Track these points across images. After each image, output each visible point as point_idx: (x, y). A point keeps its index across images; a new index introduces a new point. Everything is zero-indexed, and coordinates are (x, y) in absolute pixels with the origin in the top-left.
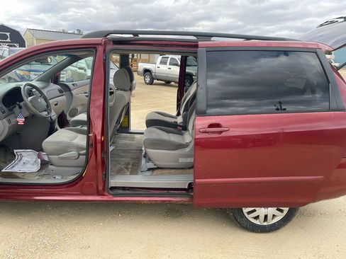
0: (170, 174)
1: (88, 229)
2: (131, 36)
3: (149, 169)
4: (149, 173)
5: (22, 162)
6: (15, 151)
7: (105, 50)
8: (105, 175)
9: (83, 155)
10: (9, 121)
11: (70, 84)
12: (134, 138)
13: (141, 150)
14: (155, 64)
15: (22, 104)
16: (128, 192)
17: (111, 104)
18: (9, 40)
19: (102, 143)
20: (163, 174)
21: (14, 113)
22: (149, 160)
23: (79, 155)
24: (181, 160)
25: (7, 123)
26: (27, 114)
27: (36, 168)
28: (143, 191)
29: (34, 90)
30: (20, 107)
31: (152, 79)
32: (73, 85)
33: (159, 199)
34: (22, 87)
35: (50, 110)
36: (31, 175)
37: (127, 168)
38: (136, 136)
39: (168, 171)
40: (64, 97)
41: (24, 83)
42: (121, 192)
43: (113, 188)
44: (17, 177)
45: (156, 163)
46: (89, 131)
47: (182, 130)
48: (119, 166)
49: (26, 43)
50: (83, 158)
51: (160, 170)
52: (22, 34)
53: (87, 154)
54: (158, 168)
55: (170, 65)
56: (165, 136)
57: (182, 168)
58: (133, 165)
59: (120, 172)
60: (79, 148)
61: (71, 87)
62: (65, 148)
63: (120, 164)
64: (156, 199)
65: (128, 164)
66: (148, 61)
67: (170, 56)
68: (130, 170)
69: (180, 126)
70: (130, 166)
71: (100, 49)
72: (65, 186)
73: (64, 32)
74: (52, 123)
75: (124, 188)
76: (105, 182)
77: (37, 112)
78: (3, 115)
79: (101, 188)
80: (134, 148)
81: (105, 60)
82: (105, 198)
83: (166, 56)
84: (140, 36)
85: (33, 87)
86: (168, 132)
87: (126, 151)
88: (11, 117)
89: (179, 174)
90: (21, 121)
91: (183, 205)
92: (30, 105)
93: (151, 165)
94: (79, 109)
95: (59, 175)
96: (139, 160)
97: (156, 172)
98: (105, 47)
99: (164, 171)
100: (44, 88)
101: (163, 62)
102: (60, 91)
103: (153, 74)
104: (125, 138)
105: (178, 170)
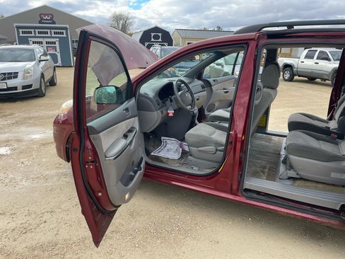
0: (316, 188)
1: (218, 224)
2: (286, 28)
3: (290, 178)
4: (289, 182)
5: (166, 148)
6: (162, 138)
7: (257, 46)
8: (241, 175)
9: (220, 151)
10: (162, 112)
11: (211, 80)
12: (270, 140)
13: (280, 154)
14: (299, 58)
15: (173, 98)
16: (263, 198)
17: (256, 102)
18: (160, 40)
19: (242, 142)
20: (307, 187)
21: (165, 105)
22: (291, 167)
23: (217, 150)
24: (333, 175)
25: (160, 114)
26: (176, 107)
27: (176, 156)
28: (280, 201)
29: (183, 85)
30: (171, 101)
31: (292, 75)
32: (214, 81)
33: (300, 214)
34: (174, 83)
35: (194, 105)
36: (172, 162)
37: (263, 172)
38: (274, 138)
39: (314, 184)
40: (205, 92)
41: (176, 79)
42: (255, 195)
43: (247, 190)
44: (162, 162)
45: (300, 172)
46: (230, 129)
47: (337, 138)
48: (254, 168)
49: (174, 42)
50: (221, 154)
51: (303, 182)
52: (171, 34)
53: (225, 151)
54: (301, 179)
55: (317, 59)
56: (314, 143)
57: (333, 185)
58: (269, 169)
59: (256, 174)
60: (217, 144)
61: (212, 83)
62: (204, 142)
63: (255, 166)
64: (296, 213)
65: (265, 168)
66: (289, 56)
67: (319, 49)
68: (266, 174)
69: (334, 133)
70: (266, 170)
71: (252, 44)
72: (202, 178)
73: (205, 30)
74: (194, 116)
75: (258, 193)
76: (240, 182)
77: (184, 106)
78: (158, 107)
79: (235, 187)
80: (272, 151)
81: (256, 56)
82: (237, 198)
83: (313, 49)
84: (295, 27)
85: (183, 82)
86: (318, 139)
87: (262, 152)
88: (164, 109)
89: (328, 191)
90: (171, 112)
91: (329, 228)
92: (179, 99)
93: (292, 174)
94: (217, 104)
95: (196, 166)
96: (276, 165)
97: (298, 182)
98: (258, 42)
99: (308, 184)
100: (190, 83)
101: (309, 56)
102: (203, 87)
103: (295, 69)
104: (261, 139)
105: (326, 186)
